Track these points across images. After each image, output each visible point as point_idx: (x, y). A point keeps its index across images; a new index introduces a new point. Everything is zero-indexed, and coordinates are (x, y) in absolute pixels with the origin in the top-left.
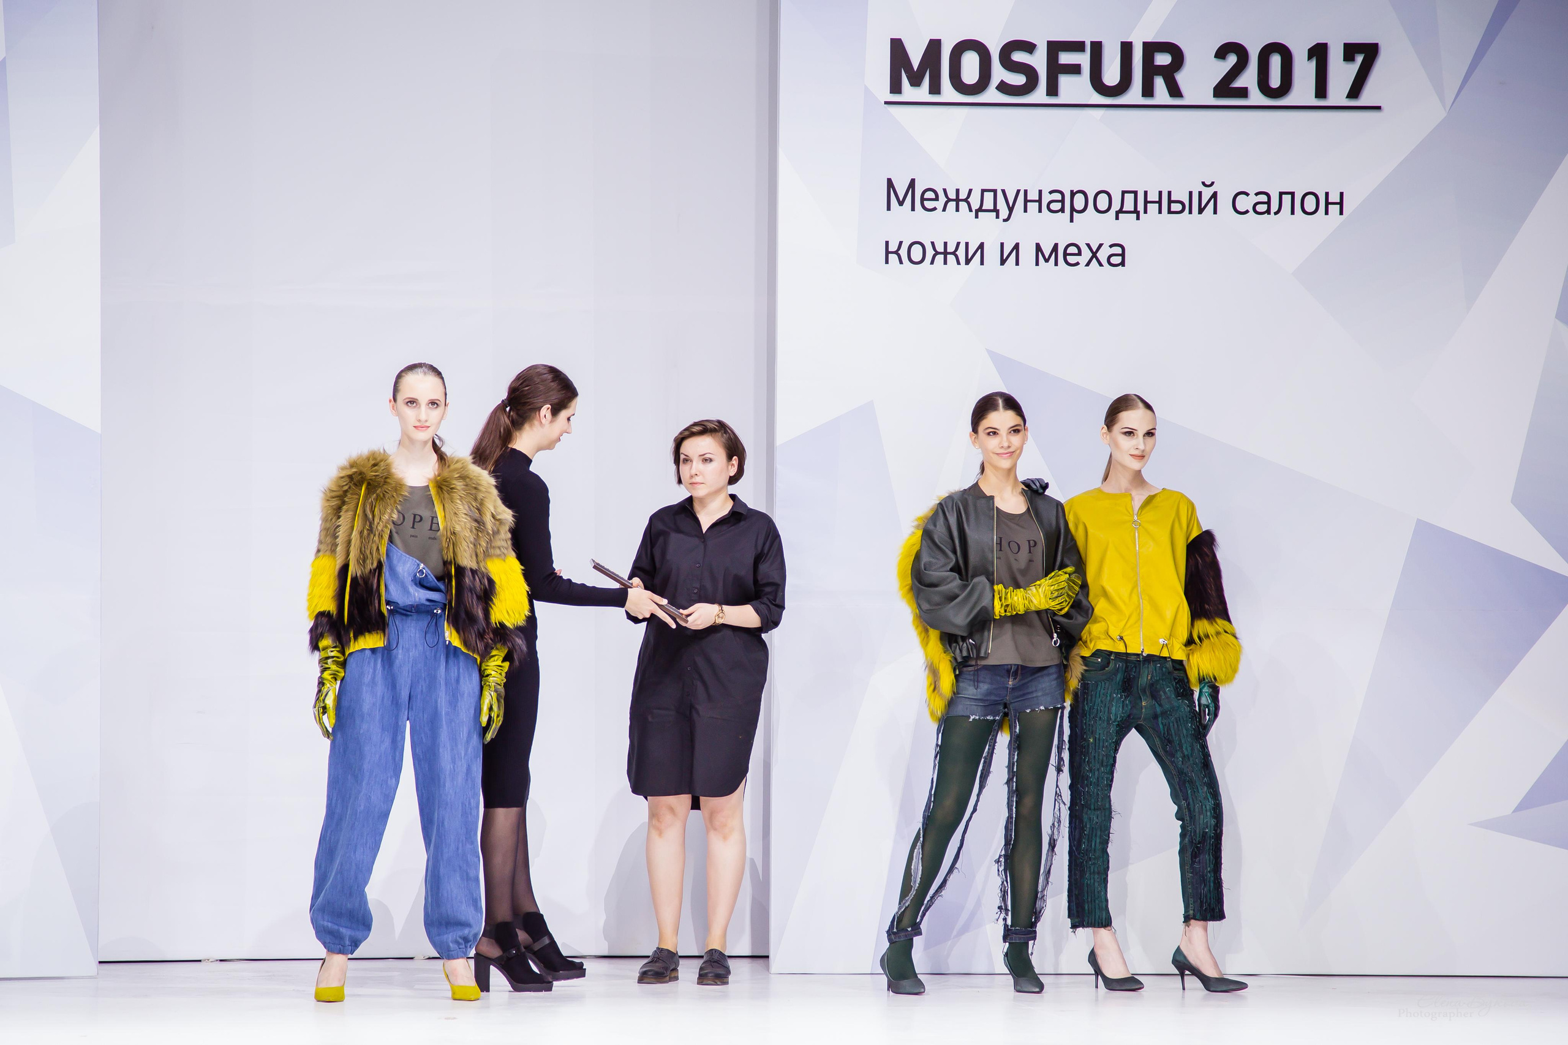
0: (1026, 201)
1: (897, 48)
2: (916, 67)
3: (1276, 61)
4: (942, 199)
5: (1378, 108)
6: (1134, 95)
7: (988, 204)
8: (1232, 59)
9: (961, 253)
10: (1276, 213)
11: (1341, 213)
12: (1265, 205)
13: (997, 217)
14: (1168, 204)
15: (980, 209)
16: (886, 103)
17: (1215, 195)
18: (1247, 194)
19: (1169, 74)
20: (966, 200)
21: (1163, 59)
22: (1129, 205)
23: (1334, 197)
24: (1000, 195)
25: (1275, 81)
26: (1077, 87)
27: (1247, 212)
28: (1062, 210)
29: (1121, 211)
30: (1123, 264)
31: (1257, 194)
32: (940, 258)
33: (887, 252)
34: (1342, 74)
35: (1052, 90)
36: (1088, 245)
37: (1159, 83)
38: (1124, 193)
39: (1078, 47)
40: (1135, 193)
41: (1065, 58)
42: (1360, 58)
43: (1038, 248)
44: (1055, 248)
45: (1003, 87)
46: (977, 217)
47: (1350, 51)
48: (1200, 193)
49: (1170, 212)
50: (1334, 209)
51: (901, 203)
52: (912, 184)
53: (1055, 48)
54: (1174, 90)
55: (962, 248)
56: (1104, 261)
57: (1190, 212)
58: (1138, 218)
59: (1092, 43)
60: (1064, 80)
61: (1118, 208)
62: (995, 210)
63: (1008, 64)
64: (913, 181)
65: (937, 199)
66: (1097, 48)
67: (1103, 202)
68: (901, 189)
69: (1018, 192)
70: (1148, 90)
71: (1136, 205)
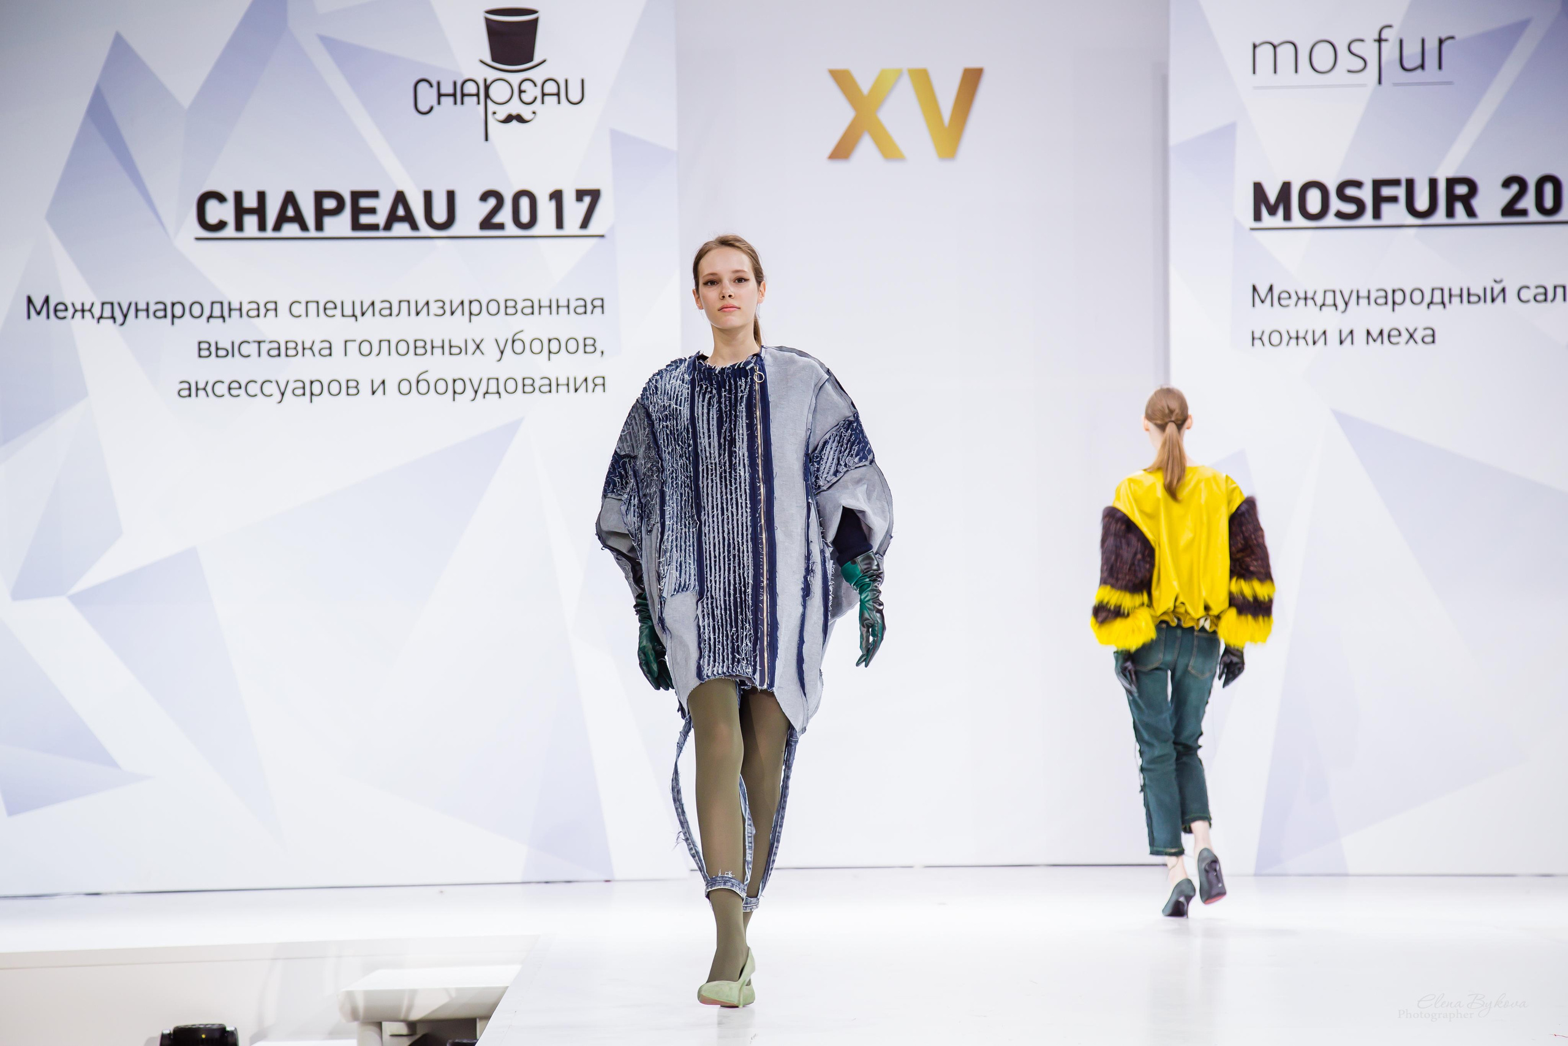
0: (1358, 297)
1: (1259, 190)
2: (1272, 200)
3: (1549, 189)
4: (1294, 298)
6: (1440, 216)
7: (1329, 300)
8: (1515, 188)
9: (1309, 337)
10: (1552, 301)
12: (1544, 296)
13: (1336, 310)
14: (1467, 296)
15: (1324, 305)
16: (1250, 229)
17: (1503, 290)
18: (1528, 287)
19: (1466, 201)
20: (1313, 299)
21: (1461, 190)
22: (1437, 299)
24: (1338, 295)
25: (1549, 203)
27: (1528, 301)
28: (1386, 303)
29: (1432, 302)
30: (1433, 342)
31: (1537, 287)
32: (1293, 341)
33: (1253, 339)
35: (1377, 215)
36: (1407, 330)
37: (1459, 208)
38: (1433, 290)
39: (1396, 183)
40: (1442, 289)
41: (1386, 191)
43: (1368, 333)
44: (1381, 333)
45: (1340, 215)
46: (1321, 310)
48: (1492, 288)
49: (1469, 302)
51: (1263, 302)
52: (1271, 289)
53: (1378, 184)
54: (1471, 212)
55: (1310, 333)
56: (1419, 340)
57: (1485, 301)
58: (1445, 308)
59: (1407, 180)
60: (1386, 208)
61: (1429, 301)
62: (1335, 305)
63: (1342, 196)
64: (1271, 286)
65: (1290, 298)
66: (1410, 183)
67: (1417, 297)
68: (1263, 290)
69: (1352, 291)
70: (1450, 213)
71: (1443, 298)
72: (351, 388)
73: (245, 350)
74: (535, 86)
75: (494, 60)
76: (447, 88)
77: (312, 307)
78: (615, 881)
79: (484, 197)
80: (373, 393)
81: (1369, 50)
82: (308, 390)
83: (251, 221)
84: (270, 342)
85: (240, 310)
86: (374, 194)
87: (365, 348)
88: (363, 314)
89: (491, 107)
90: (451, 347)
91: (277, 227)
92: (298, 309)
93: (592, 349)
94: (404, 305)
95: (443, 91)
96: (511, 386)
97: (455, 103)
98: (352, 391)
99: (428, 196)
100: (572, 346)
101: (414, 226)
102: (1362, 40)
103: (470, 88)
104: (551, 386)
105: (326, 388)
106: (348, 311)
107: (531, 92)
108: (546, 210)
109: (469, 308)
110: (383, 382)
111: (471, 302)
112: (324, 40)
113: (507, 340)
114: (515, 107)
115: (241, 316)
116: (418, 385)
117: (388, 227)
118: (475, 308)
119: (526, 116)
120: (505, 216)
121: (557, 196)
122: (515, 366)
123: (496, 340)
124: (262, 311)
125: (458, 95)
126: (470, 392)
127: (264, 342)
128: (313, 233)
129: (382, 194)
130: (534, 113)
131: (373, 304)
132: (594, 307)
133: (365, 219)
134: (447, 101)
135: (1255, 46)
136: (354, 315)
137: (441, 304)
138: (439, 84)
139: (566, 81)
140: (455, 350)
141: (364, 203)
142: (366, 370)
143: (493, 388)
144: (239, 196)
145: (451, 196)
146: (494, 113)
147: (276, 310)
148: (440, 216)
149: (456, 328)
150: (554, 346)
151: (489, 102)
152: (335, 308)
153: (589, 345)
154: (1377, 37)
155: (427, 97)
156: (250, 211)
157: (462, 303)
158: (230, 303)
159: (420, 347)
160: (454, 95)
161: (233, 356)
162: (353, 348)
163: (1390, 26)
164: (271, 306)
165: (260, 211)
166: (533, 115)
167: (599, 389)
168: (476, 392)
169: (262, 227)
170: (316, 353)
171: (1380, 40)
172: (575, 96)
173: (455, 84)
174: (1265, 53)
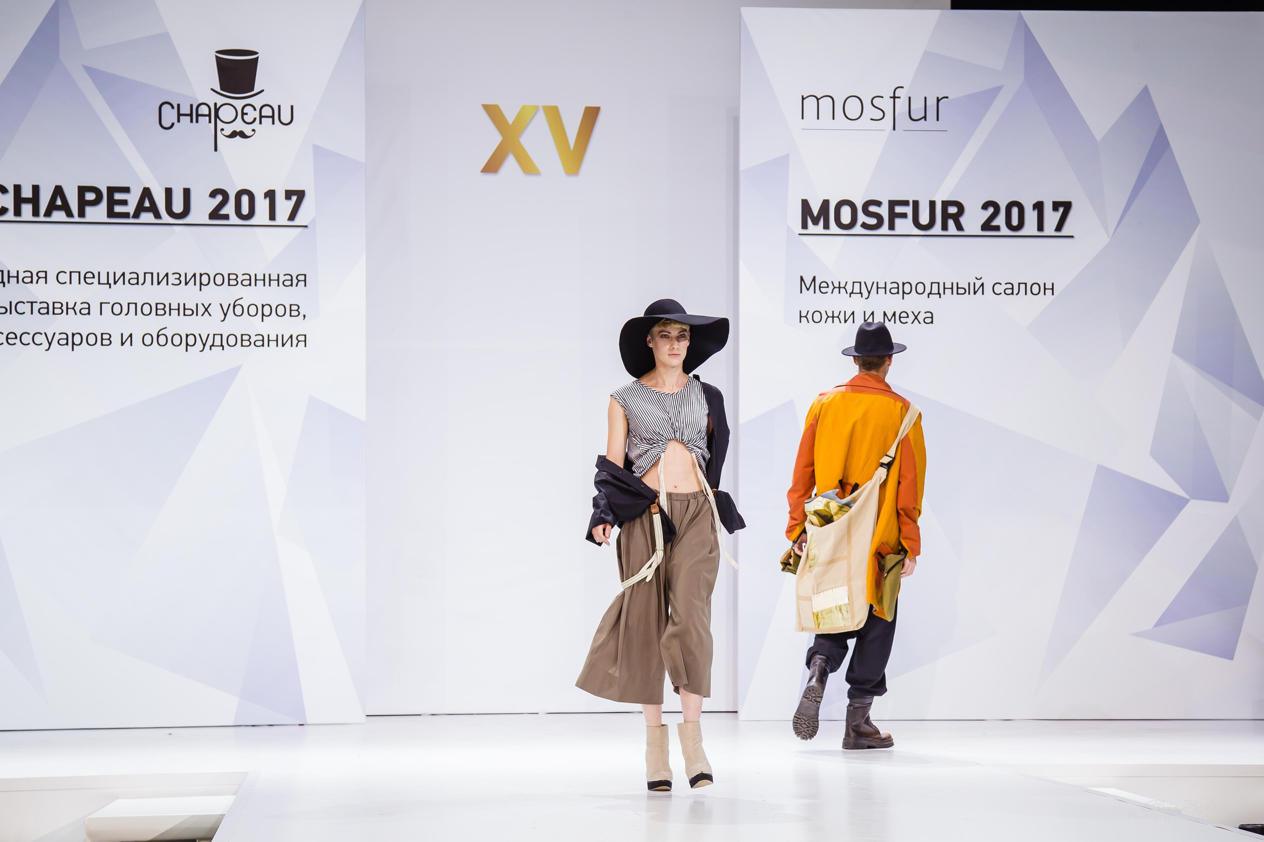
0: (878, 288)
1: (805, 205)
2: (815, 213)
3: (1015, 211)
4: (831, 287)
5: (1072, 237)
6: (937, 229)
7: (857, 290)
8: (991, 210)
9: (842, 317)
10: (1017, 294)
11: (1053, 294)
12: (1011, 290)
13: (862, 297)
14: (956, 289)
15: (852, 293)
16: (799, 234)
17: (982, 285)
18: (1001, 284)
19: (956, 218)
20: (844, 288)
21: (953, 210)
22: (935, 290)
23: (1049, 286)
24: (863, 285)
25: (1015, 222)
26: (904, 225)
27: (1001, 294)
28: (898, 293)
29: (930, 293)
30: (932, 322)
31: (1006, 284)
32: (830, 320)
33: (801, 317)
34: (1051, 218)
35: (892, 227)
36: (913, 312)
37: (951, 223)
38: (932, 283)
39: (905, 203)
40: (938, 283)
41: (899, 209)
42: (1061, 210)
43: (885, 314)
44: (894, 314)
45: (865, 226)
46: (850, 296)
47: (1056, 206)
48: (974, 283)
49: (958, 294)
50: (1049, 292)
51: (808, 289)
52: (814, 279)
53: (892, 204)
54: (959, 227)
55: (843, 314)
56: (922, 321)
57: (969, 294)
58: (940, 297)
59: (914, 202)
60: (898, 222)
61: (929, 292)
62: (861, 293)
63: (867, 213)
64: (814, 277)
65: (828, 287)
66: (916, 204)
67: (920, 288)
68: (808, 281)
69: (873, 283)
70: (945, 227)
71: (939, 290)
72: (105, 339)
73: (20, 308)
74: (255, 109)
75: (222, 89)
76: (185, 110)
77: (75, 276)
78: (307, 724)
79: (213, 194)
80: (123, 344)
81: (886, 104)
82: (70, 340)
83: (27, 209)
84: (40, 303)
85: (17, 277)
86: (126, 190)
87: (117, 309)
88: (115, 283)
89: (220, 125)
90: (185, 309)
91: (48, 213)
92: (64, 278)
93: (296, 313)
94: (148, 276)
95: (181, 112)
96: (232, 340)
97: (192, 121)
98: (106, 342)
99: (169, 192)
100: (281, 310)
101: (157, 215)
102: (882, 97)
103: (204, 110)
104: (264, 341)
105: (84, 339)
106: (104, 279)
107: (252, 114)
108: (262, 205)
109: (199, 280)
110: (131, 336)
111: (201, 275)
112: (89, 70)
113: (230, 305)
114: (239, 126)
115: (18, 282)
116: (158, 338)
117: (136, 215)
118: (205, 279)
119: (248, 133)
120: (229, 209)
121: (270, 195)
122: (236, 325)
123: (221, 305)
124: (35, 278)
125: (194, 115)
126: (199, 344)
127: (36, 302)
128: (76, 219)
129: (132, 190)
130: (253, 130)
131: (123, 274)
132: (299, 281)
133: (118, 209)
134: (185, 120)
135: (803, 99)
136: (108, 283)
137: (178, 276)
138: (179, 106)
139: (279, 107)
140: (188, 312)
141: (118, 196)
142: (117, 326)
143: (218, 341)
144: (18, 188)
145: (187, 192)
146: (222, 130)
147: (46, 278)
148: (178, 207)
149: (190, 295)
150: (267, 310)
151: (218, 120)
152: (94, 277)
153: (294, 311)
154: (892, 95)
155: (169, 115)
156: (27, 201)
157: (194, 275)
158: (9, 272)
159: (162, 309)
160: (191, 115)
161: (11, 313)
162: (107, 308)
163: (902, 87)
164: (42, 275)
165: (35, 201)
166: (254, 132)
167: (302, 344)
168: (204, 345)
169: (36, 213)
170: (78, 312)
171: (894, 97)
172: (286, 118)
173: (191, 106)
174: (811, 103)
